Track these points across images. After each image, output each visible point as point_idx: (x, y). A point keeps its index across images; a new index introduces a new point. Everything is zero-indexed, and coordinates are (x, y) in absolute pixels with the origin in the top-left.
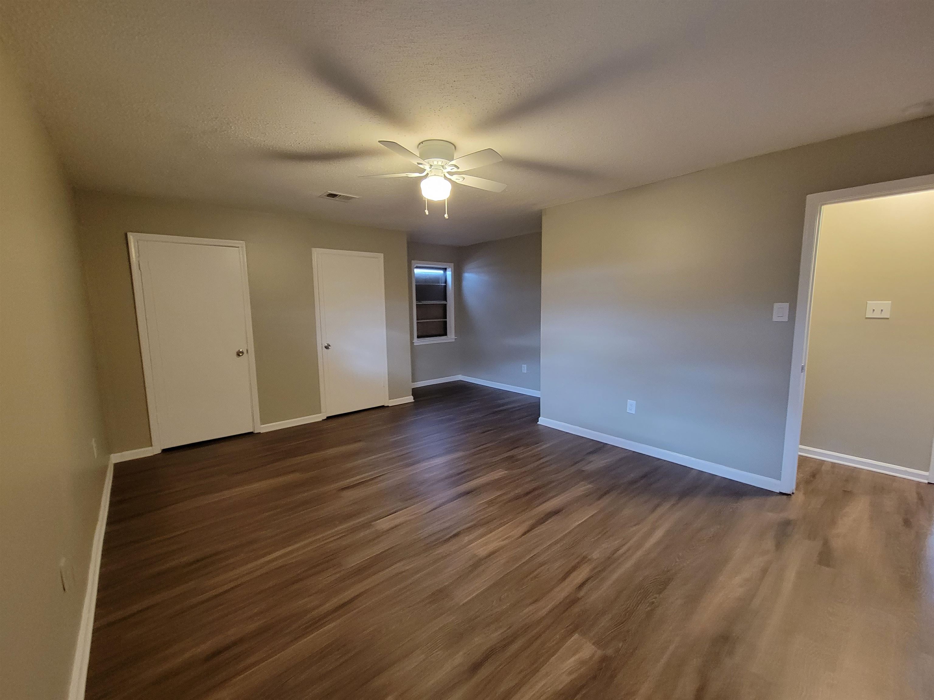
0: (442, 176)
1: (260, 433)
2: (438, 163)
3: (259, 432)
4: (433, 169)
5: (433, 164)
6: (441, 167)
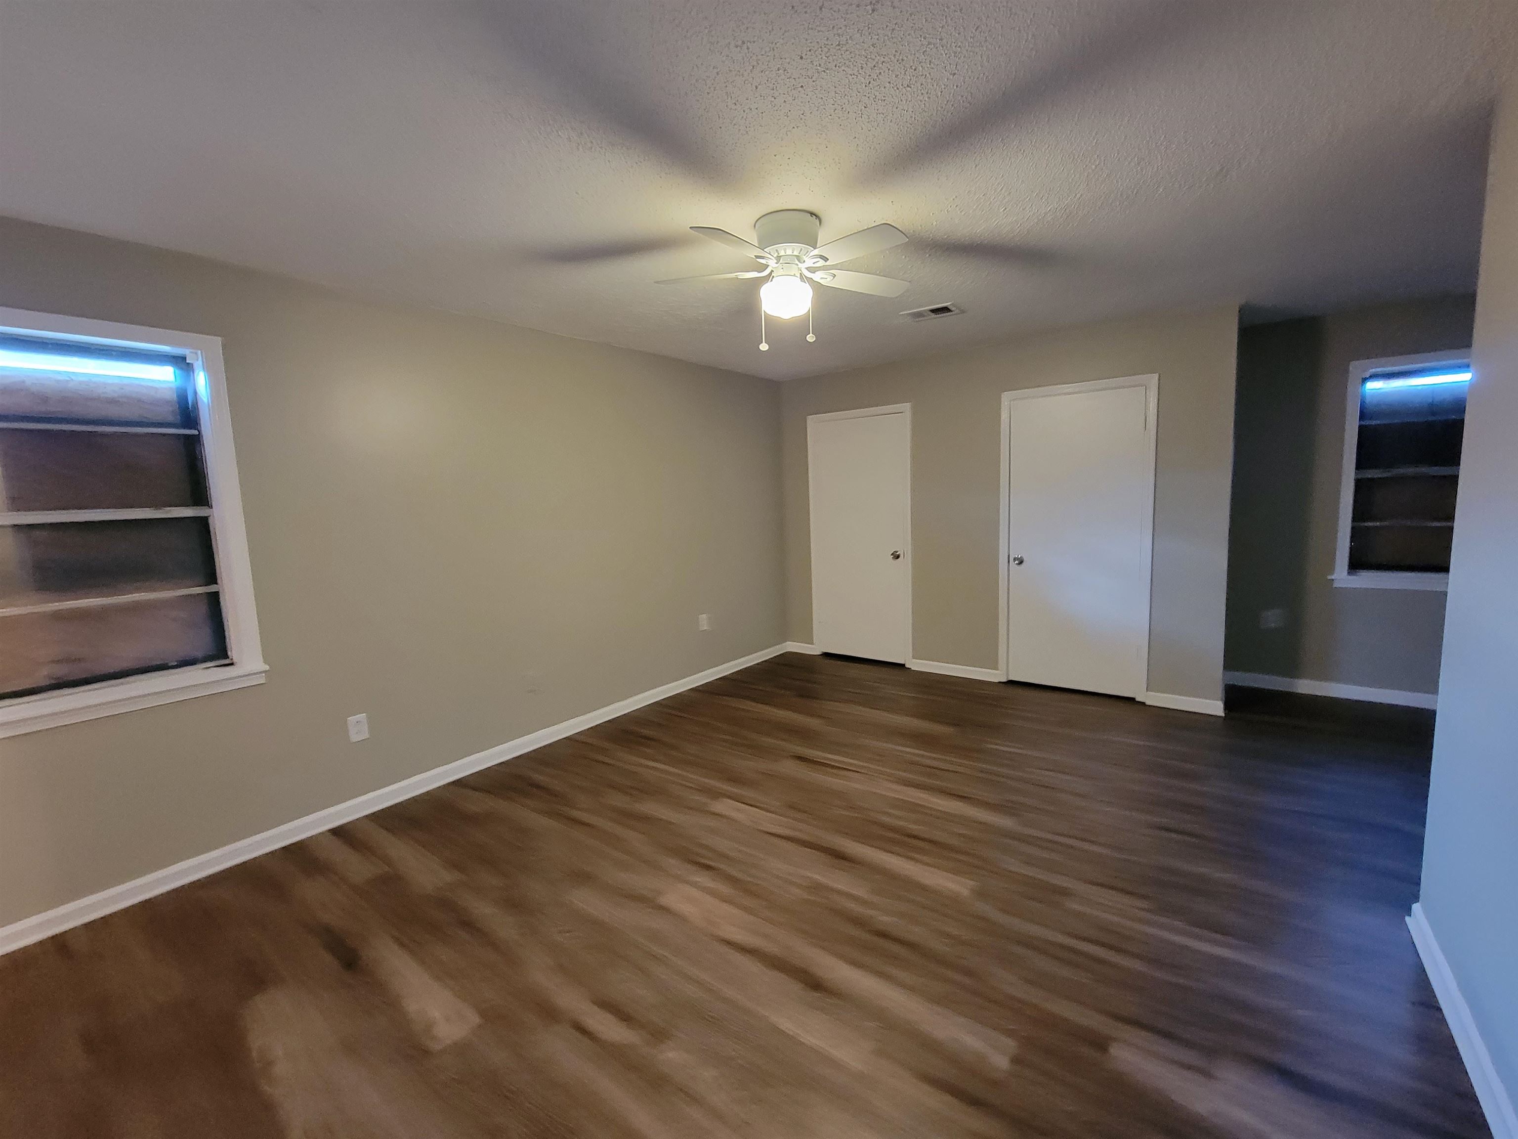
0: (794, 275)
2: (792, 252)
3: (910, 667)
4: (781, 263)
5: (779, 254)
6: (796, 260)
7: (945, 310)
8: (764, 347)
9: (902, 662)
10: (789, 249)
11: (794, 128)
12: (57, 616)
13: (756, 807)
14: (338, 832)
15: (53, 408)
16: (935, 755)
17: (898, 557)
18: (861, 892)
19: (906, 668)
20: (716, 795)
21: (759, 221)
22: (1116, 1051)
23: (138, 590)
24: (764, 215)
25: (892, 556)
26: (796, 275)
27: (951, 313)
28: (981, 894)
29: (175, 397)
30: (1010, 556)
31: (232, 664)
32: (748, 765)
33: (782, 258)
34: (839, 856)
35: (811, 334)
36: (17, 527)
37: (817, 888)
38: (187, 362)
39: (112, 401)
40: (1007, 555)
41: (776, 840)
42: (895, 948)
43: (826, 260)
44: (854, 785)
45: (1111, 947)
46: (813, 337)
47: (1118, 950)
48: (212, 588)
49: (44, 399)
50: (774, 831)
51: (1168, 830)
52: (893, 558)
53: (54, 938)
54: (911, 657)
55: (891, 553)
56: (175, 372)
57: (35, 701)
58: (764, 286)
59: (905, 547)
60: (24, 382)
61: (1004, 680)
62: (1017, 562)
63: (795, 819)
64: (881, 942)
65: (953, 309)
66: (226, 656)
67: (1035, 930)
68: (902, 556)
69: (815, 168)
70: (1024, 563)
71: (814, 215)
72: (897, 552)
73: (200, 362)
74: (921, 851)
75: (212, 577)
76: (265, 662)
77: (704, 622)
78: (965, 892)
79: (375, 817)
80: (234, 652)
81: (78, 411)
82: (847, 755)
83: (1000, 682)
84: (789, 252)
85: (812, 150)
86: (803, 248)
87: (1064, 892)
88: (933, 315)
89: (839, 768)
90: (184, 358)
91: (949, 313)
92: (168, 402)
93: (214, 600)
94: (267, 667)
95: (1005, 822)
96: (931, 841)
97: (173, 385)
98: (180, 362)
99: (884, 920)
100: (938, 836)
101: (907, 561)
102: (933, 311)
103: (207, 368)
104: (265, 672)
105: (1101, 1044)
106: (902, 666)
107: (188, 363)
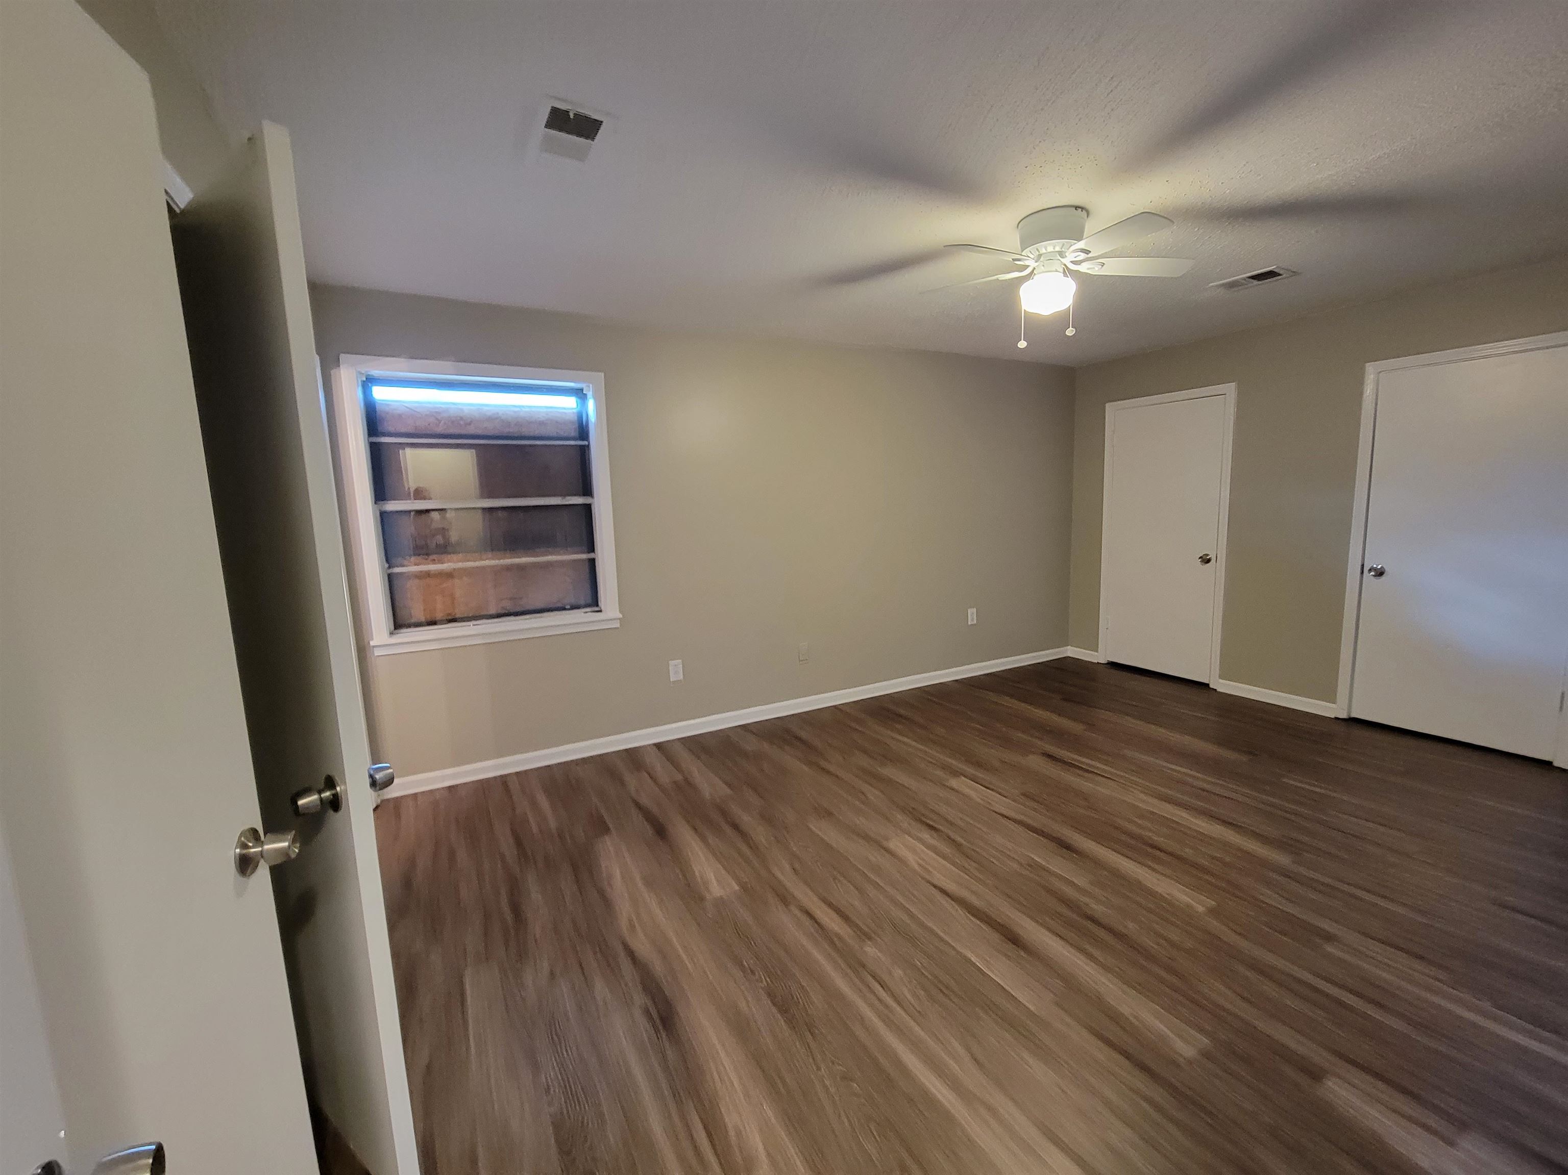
0: (1057, 271)
1: (1216, 690)
2: (1054, 249)
3: (1215, 688)
4: (1042, 261)
5: (1039, 252)
6: (1058, 255)
7: (1271, 274)
8: (1022, 344)
9: (1206, 681)
10: (1050, 247)
11: (1040, 142)
12: (509, 568)
13: (992, 790)
14: (658, 746)
15: (513, 430)
16: (1210, 779)
17: (1208, 561)
18: (1081, 881)
19: (1211, 688)
20: (956, 773)
21: (1024, 220)
22: (1331, 1084)
23: (551, 554)
24: (1028, 216)
25: (1200, 560)
26: (1058, 270)
27: (1280, 277)
28: (1213, 912)
29: (576, 418)
30: (1365, 566)
31: (600, 611)
32: (992, 753)
33: (1043, 255)
34: (1066, 846)
35: (1071, 328)
36: (484, 509)
37: (1033, 866)
38: (584, 392)
39: (542, 423)
40: (1360, 564)
41: (1004, 821)
42: (1102, 934)
43: (1087, 252)
44: (1103, 790)
45: (1371, 1001)
46: (1073, 330)
47: (1379, 1005)
48: (591, 556)
49: (507, 423)
50: (1005, 813)
51: (1514, 909)
52: (1201, 561)
53: (501, 776)
54: (1218, 678)
55: (1199, 556)
56: (577, 402)
57: (497, 622)
58: (1023, 286)
59: (1218, 548)
60: (498, 413)
61: (1343, 715)
62: (1373, 573)
63: (1024, 805)
64: (1089, 925)
65: (1281, 272)
66: (597, 605)
67: (1271, 959)
68: (1213, 561)
69: (1070, 169)
70: (1384, 575)
71: (1080, 208)
72: (1207, 555)
73: (591, 393)
74: (1155, 859)
75: (591, 548)
76: (621, 612)
77: (972, 615)
78: (1201, 909)
79: (684, 741)
80: (602, 603)
81: (525, 431)
82: (1106, 763)
83: (1337, 718)
84: (1050, 249)
85: (1063, 155)
86: (1065, 244)
87: (1329, 938)
88: (1255, 282)
89: (1087, 771)
90: (582, 390)
91: (1274, 279)
92: (572, 422)
93: (592, 562)
94: (621, 616)
95: (1282, 859)
96: (1171, 854)
97: (575, 411)
98: (579, 393)
99: (1098, 909)
100: (1188, 852)
101: (1219, 568)
102: (1253, 277)
103: (596, 398)
104: (619, 619)
105: (1316, 1075)
106: (1207, 685)
107: (584, 394)
